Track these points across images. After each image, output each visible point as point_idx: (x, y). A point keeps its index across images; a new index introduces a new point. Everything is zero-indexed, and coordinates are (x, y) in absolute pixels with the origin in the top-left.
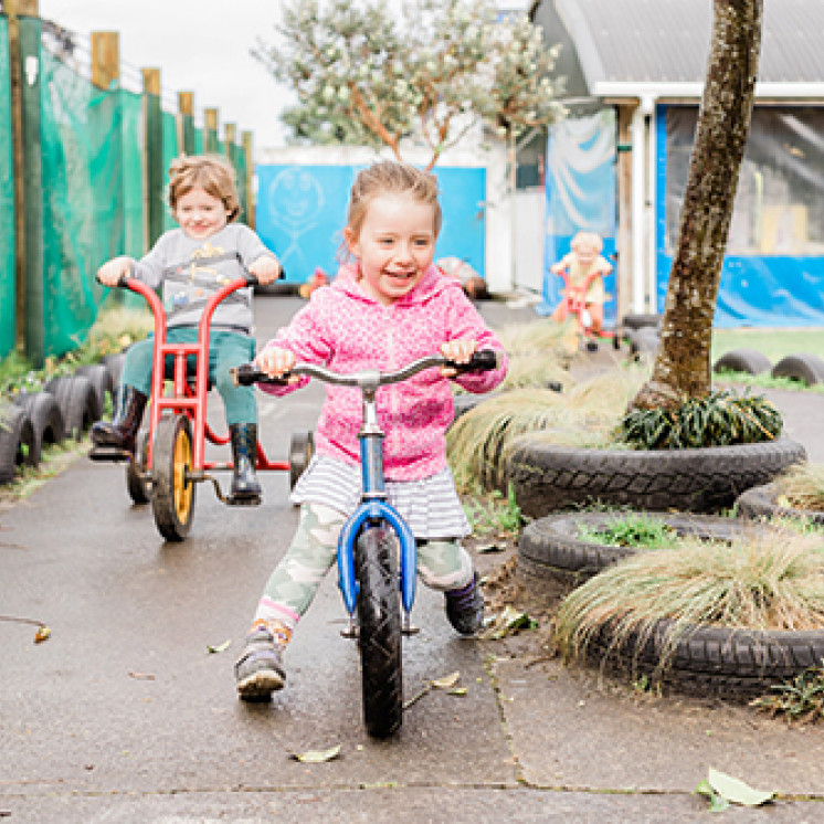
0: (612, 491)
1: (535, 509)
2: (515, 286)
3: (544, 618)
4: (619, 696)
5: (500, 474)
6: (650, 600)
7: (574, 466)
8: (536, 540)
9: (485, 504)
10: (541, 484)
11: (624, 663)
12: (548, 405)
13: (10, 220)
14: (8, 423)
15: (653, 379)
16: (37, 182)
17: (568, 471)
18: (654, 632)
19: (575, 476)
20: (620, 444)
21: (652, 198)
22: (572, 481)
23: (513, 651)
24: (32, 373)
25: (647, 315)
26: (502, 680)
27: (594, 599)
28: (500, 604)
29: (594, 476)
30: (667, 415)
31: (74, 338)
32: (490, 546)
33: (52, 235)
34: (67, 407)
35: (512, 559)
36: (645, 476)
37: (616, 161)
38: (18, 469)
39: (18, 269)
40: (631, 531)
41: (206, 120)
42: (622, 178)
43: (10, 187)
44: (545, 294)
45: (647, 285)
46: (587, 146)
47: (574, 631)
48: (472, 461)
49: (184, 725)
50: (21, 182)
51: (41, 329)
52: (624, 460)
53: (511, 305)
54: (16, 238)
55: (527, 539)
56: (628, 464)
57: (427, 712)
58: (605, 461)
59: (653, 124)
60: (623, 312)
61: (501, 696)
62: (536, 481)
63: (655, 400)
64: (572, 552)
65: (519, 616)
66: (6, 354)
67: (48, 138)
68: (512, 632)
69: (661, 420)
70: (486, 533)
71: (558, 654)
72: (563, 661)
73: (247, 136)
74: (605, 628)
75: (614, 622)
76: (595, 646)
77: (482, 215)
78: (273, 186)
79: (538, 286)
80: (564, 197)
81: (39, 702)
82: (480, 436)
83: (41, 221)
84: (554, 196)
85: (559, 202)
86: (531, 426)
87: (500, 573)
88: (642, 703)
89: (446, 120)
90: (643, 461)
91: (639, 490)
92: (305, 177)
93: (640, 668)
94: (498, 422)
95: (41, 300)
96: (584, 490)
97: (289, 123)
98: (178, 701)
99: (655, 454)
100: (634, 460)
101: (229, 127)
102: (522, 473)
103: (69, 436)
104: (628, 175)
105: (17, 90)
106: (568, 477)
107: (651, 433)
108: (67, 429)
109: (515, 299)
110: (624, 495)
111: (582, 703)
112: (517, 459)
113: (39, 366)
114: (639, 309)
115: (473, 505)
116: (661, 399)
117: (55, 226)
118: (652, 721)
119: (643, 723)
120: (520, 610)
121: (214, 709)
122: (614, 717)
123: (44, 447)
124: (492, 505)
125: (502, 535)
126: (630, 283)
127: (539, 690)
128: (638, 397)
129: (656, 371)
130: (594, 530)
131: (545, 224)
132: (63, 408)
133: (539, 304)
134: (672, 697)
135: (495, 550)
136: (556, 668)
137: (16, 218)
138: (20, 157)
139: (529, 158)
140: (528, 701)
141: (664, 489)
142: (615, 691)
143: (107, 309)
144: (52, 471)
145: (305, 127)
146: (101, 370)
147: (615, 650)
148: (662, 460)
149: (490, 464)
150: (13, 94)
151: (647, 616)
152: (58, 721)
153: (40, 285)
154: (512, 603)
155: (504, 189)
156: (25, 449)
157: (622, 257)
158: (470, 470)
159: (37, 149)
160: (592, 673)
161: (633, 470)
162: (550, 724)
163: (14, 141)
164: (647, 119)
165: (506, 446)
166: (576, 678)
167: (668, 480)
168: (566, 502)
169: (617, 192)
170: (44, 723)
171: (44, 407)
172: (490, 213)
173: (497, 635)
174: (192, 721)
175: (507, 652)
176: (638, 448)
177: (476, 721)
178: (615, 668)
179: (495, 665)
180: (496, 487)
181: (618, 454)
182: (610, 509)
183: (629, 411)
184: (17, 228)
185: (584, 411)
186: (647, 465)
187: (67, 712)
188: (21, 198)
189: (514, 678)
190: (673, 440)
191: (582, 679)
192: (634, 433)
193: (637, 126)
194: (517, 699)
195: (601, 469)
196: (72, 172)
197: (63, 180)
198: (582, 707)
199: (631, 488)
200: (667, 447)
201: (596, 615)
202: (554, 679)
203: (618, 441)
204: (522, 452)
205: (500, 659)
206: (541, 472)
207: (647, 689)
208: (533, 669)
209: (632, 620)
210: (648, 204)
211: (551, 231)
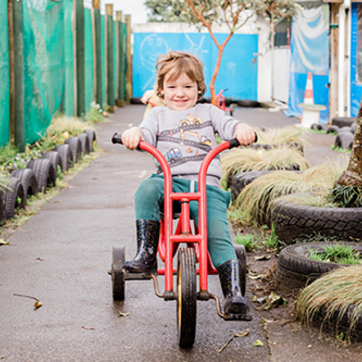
0: (326, 229)
1: (286, 238)
2: (273, 100)
3: (291, 299)
4: (329, 343)
5: (267, 216)
6: (345, 294)
7: (307, 216)
8: (287, 257)
9: (259, 233)
10: (289, 225)
11: (332, 326)
12: (293, 180)
13: (7, 73)
14: (11, 187)
15: (348, 169)
16: (21, 53)
17: (303, 218)
18: (347, 311)
19: (307, 221)
20: (331, 204)
21: (349, 54)
22: (305, 223)
23: (275, 316)
24: (19, 154)
25: (346, 118)
26: (269, 332)
27: (317, 292)
28: (268, 290)
29: (317, 222)
30: (356, 189)
31: (39, 134)
32: (262, 257)
33: (28, 79)
34: (39, 175)
35: (274, 266)
36: (343, 221)
37: (330, 33)
38: (16, 210)
39: (11, 99)
40: (336, 252)
41: (106, 10)
42: (333, 43)
43: (7, 55)
44: (290, 105)
45: (346, 102)
46: (313, 24)
47: (307, 308)
48: (253, 209)
49: (111, 355)
50: (12, 52)
51: (23, 131)
52: (333, 213)
53: (271, 110)
54: (10, 83)
55: (282, 257)
56: (335, 215)
57: (232, 350)
58: (323, 213)
59: (350, 13)
60: (332, 116)
61: (269, 341)
62: (287, 223)
63: (349, 180)
64: (306, 265)
65: (278, 297)
66: (5, 145)
67: (26, 28)
68: (275, 306)
69: (352, 191)
70: (260, 249)
71: (298, 319)
72: (300, 323)
73: (128, 17)
74: (323, 307)
75: (327, 305)
76: (317, 316)
77: (256, 59)
78: (142, 44)
79: (286, 100)
80: (300, 52)
81: (38, 341)
82: (257, 197)
83: (23, 73)
84: (295, 51)
85: (298, 54)
86: (283, 192)
87: (268, 273)
88: (341, 346)
89: (237, 14)
90: (343, 213)
91: (340, 229)
92: (159, 39)
93: (339, 328)
94: (266, 189)
95: (23, 116)
96: (311, 228)
97: (150, 7)
98: (107, 342)
99: (349, 210)
100: (338, 213)
101: (119, 13)
102: (279, 218)
103: (41, 191)
104: (336, 41)
105: (11, 4)
106: (303, 221)
107: (347, 199)
108: (39, 187)
109: (273, 107)
110: (332, 232)
111: (310, 346)
112: (276, 211)
113: (22, 150)
114: (341, 114)
115: (253, 234)
116: (353, 180)
117: (30, 75)
118: (346, 356)
119: (341, 357)
120: (278, 294)
121: (126, 347)
122: (326, 353)
123: (28, 198)
124: (263, 233)
125: (268, 250)
126: (337, 100)
127: (288, 338)
128: (340, 179)
129: (350, 165)
130: (317, 252)
131: (290, 66)
132: (37, 176)
133: (286, 110)
134: (356, 343)
135: (265, 259)
136: (297, 327)
137: (10, 72)
138: (12, 40)
139: (282, 29)
140: (283, 344)
141: (353, 228)
142: (327, 339)
143: (56, 117)
144: (33, 211)
145: (158, 9)
146: (55, 154)
147: (327, 319)
148: (353, 213)
149: (261, 211)
150: (8, 7)
151: (344, 302)
152: (49, 352)
153: (22, 108)
154: (274, 291)
155: (268, 46)
156: (19, 200)
157: (332, 86)
158: (251, 214)
159: (21, 35)
160: (315, 330)
161: (337, 218)
162: (294, 357)
163: (9, 31)
164: (347, 10)
165: (270, 203)
166: (308, 332)
167: (356, 224)
168: (302, 234)
169: (330, 50)
170: (42, 353)
171: (28, 177)
172: (260, 58)
173: (267, 308)
174: (115, 353)
175: (272, 317)
176: (340, 206)
177: (257, 355)
178: (327, 328)
179: (265, 324)
180: (265, 223)
181: (329, 210)
182: (325, 239)
183: (335, 186)
184: (10, 78)
185: (311, 184)
186: (345, 215)
187: (53, 348)
188: (13, 62)
189: (275, 331)
190: (358, 202)
191: (310, 333)
192: (338, 198)
193: (341, 14)
194: (277, 343)
195: (320, 218)
196: (38, 45)
197: (34, 50)
198: (310, 348)
199: (336, 228)
200: (355, 206)
201: (318, 301)
202: (296, 333)
203: (330, 202)
204: (279, 207)
205: (269, 321)
206: (289, 219)
207: (343, 339)
208: (285, 327)
209: (336, 304)
210: (346, 57)
211: (293, 70)
